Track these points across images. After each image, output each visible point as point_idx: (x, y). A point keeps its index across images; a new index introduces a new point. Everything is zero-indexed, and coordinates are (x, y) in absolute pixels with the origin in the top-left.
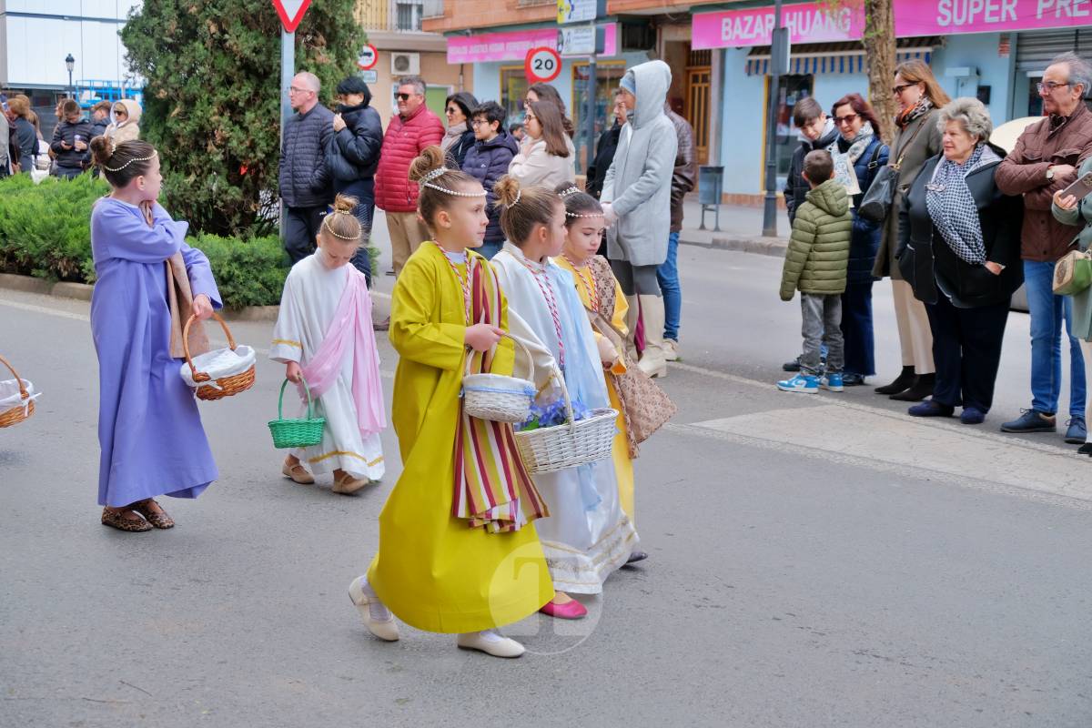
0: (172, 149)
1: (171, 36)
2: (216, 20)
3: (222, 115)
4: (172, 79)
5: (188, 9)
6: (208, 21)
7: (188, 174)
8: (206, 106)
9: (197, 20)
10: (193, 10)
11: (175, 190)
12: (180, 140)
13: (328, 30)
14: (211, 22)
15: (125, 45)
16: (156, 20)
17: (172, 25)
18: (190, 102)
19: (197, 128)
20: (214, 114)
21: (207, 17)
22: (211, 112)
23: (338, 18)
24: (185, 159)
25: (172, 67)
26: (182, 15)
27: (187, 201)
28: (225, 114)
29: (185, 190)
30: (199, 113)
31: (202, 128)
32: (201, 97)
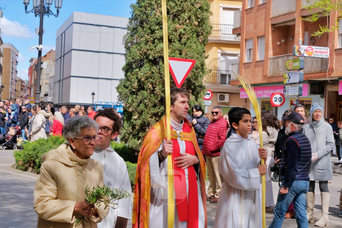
0: (133, 130)
1: (135, 89)
2: (152, 84)
3: (152, 118)
4: (134, 104)
5: (141, 79)
6: (148, 84)
7: (138, 139)
8: (146, 114)
9: (144, 83)
10: (143, 79)
11: (133, 145)
12: (136, 127)
13: (193, 87)
14: (149, 84)
15: (118, 92)
16: (129, 83)
17: (136, 85)
18: (141, 113)
19: (143, 123)
20: (150, 118)
21: (148, 82)
22: (148, 117)
23: (196, 83)
24: (138, 134)
25: (134, 100)
26: (139, 81)
27: (137, 150)
28: (153, 118)
29: (137, 145)
30: (144, 117)
31: (144, 122)
32: (144, 111)
